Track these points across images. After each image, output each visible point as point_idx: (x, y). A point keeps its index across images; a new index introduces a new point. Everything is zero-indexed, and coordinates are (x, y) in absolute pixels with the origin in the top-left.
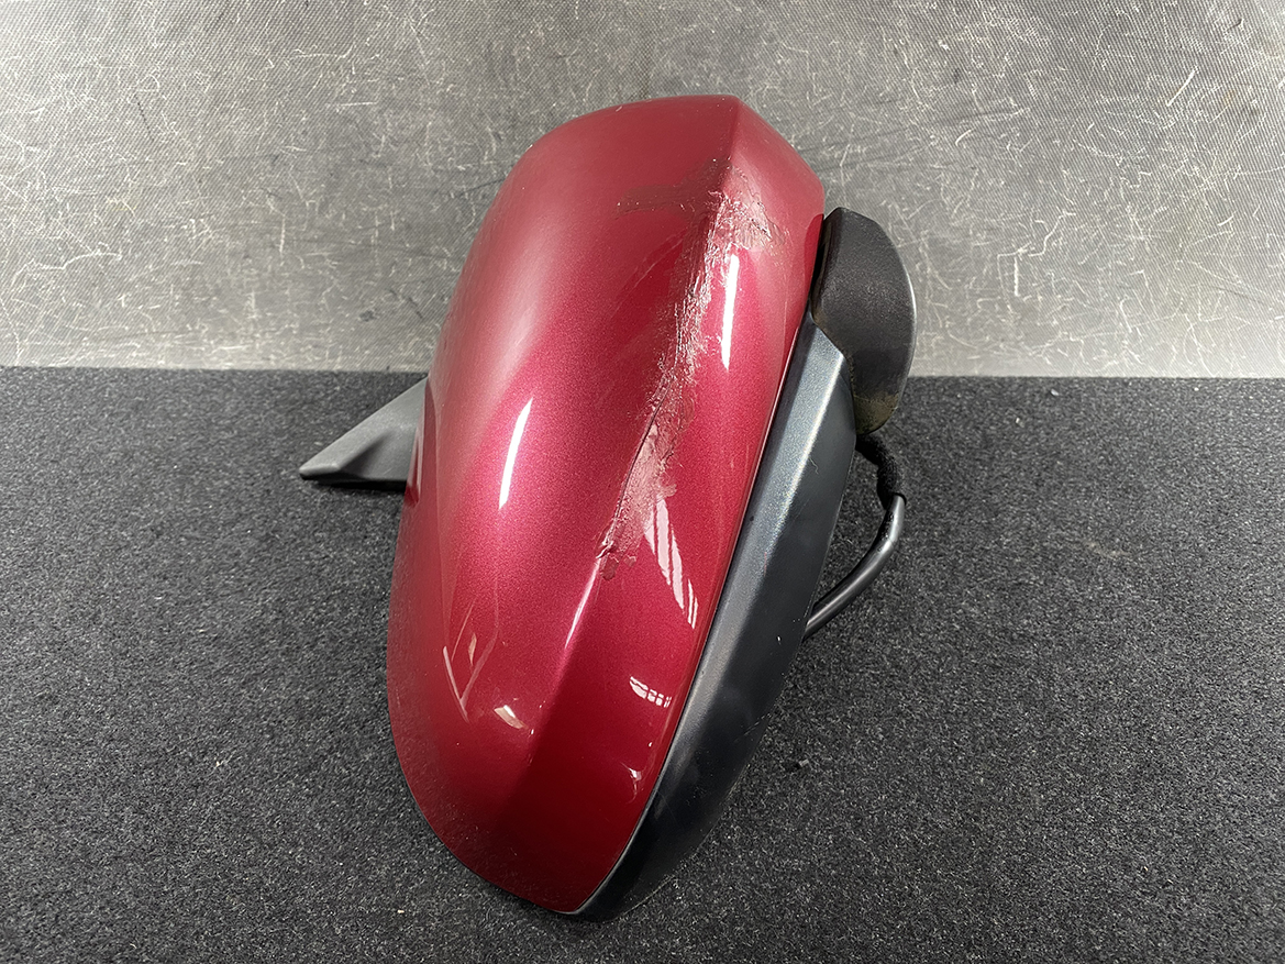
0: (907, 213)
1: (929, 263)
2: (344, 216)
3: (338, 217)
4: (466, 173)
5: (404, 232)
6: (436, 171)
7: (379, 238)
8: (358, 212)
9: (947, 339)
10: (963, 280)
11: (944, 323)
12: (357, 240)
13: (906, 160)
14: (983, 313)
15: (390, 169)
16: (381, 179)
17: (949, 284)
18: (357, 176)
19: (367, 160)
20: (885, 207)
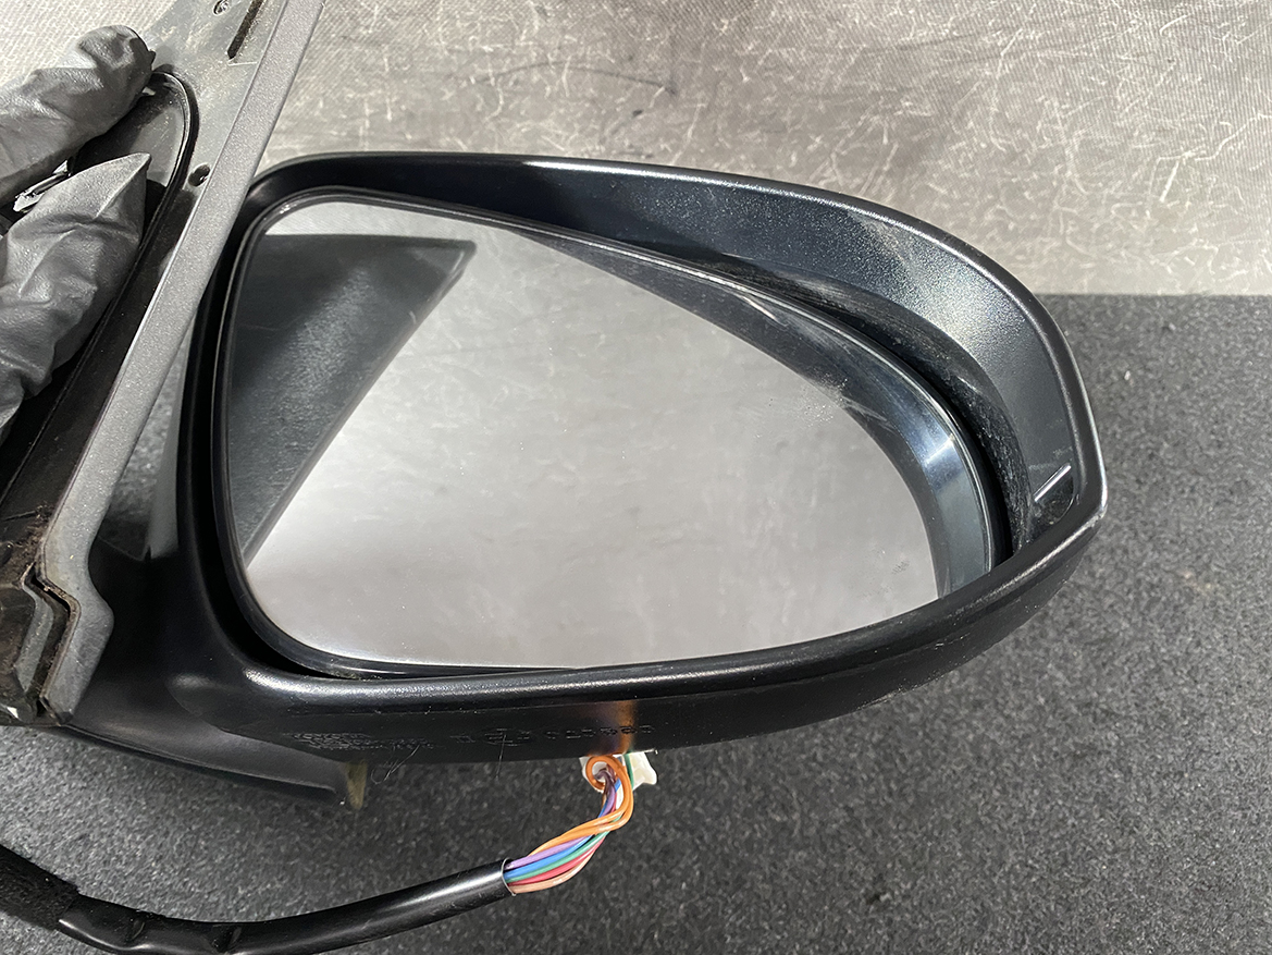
0: (1066, 111)
1: (1071, 165)
2: (321, 104)
3: (312, 105)
4: (494, 55)
5: (404, 122)
6: (451, 51)
7: (370, 129)
8: (341, 99)
9: (1064, 246)
10: (1105, 185)
11: (1066, 229)
12: (340, 131)
13: (1089, 50)
14: (1116, 219)
15: (387, 48)
16: (373, 60)
17: (1086, 188)
18: (339, 56)
19: (353, 36)
20: (1042, 105)
